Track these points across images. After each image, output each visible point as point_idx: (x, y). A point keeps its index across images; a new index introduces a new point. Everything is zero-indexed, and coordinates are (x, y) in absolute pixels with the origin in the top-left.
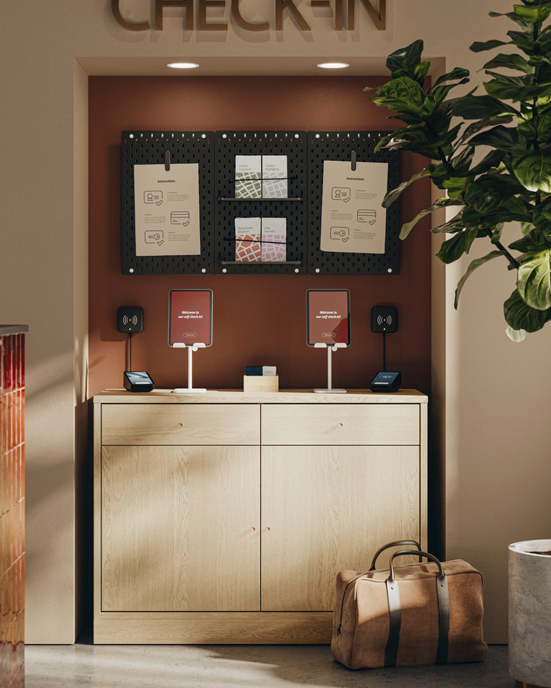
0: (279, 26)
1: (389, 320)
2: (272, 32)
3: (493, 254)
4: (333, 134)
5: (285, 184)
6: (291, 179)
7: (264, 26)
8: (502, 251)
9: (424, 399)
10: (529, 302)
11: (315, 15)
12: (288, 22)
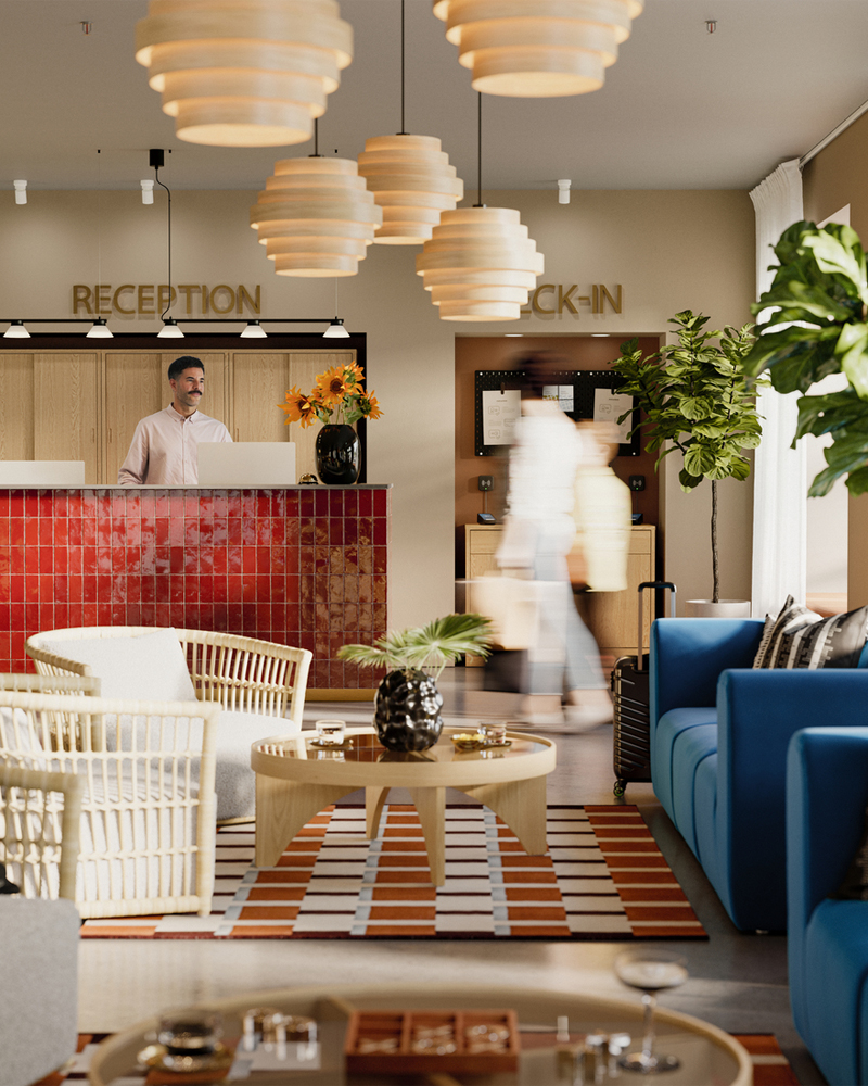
0: (560, 311)
1: (640, 483)
2: (557, 315)
3: (675, 448)
4: (600, 372)
5: (572, 402)
6: (576, 399)
7: (553, 312)
8: (679, 446)
9: (653, 528)
10: (690, 473)
11: (581, 304)
12: (565, 309)
